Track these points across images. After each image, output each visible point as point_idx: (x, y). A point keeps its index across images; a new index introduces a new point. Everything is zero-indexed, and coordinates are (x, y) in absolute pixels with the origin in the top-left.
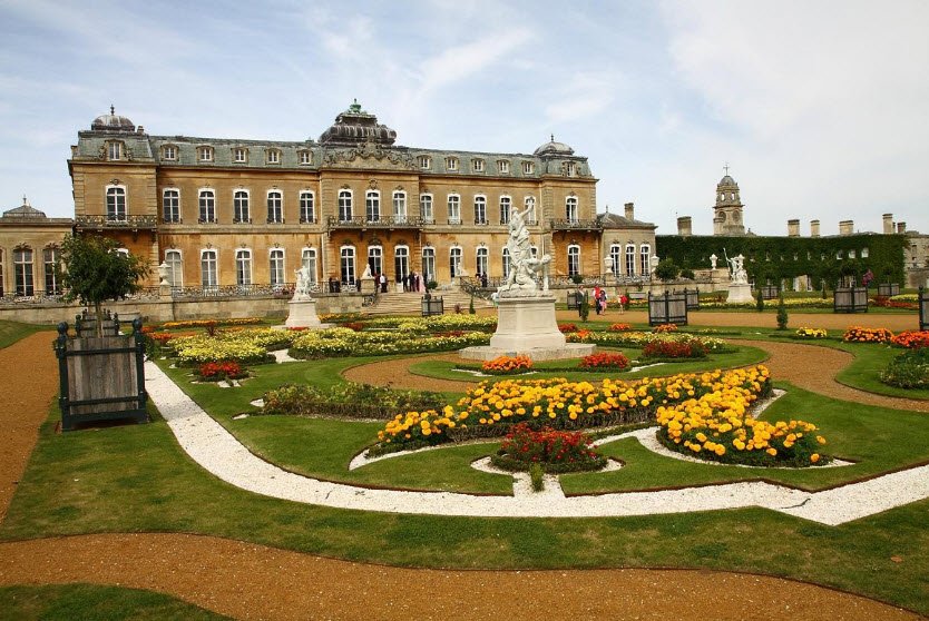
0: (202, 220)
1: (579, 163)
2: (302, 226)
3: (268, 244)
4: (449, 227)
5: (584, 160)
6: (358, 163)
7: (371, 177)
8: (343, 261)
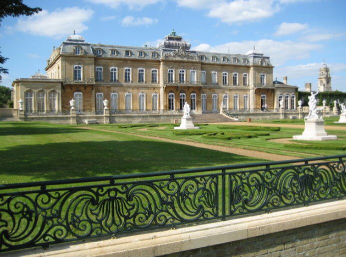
0: (112, 81)
1: (266, 60)
2: (153, 84)
3: (139, 92)
4: (212, 86)
5: (268, 58)
6: (176, 58)
7: (182, 64)
8: (169, 100)
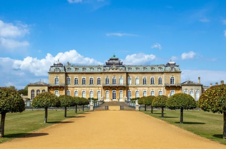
0: (75, 84)
2: (98, 86)
3: (89, 90)
4: (136, 85)
5: (178, 66)
6: (111, 71)
7: (114, 74)
